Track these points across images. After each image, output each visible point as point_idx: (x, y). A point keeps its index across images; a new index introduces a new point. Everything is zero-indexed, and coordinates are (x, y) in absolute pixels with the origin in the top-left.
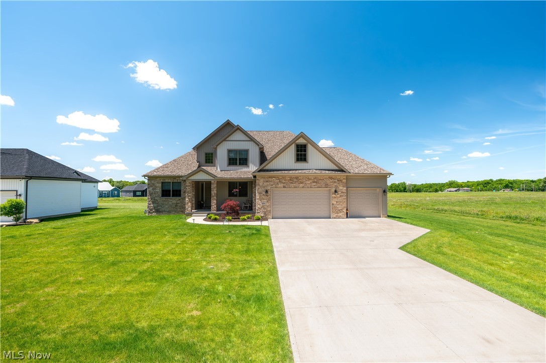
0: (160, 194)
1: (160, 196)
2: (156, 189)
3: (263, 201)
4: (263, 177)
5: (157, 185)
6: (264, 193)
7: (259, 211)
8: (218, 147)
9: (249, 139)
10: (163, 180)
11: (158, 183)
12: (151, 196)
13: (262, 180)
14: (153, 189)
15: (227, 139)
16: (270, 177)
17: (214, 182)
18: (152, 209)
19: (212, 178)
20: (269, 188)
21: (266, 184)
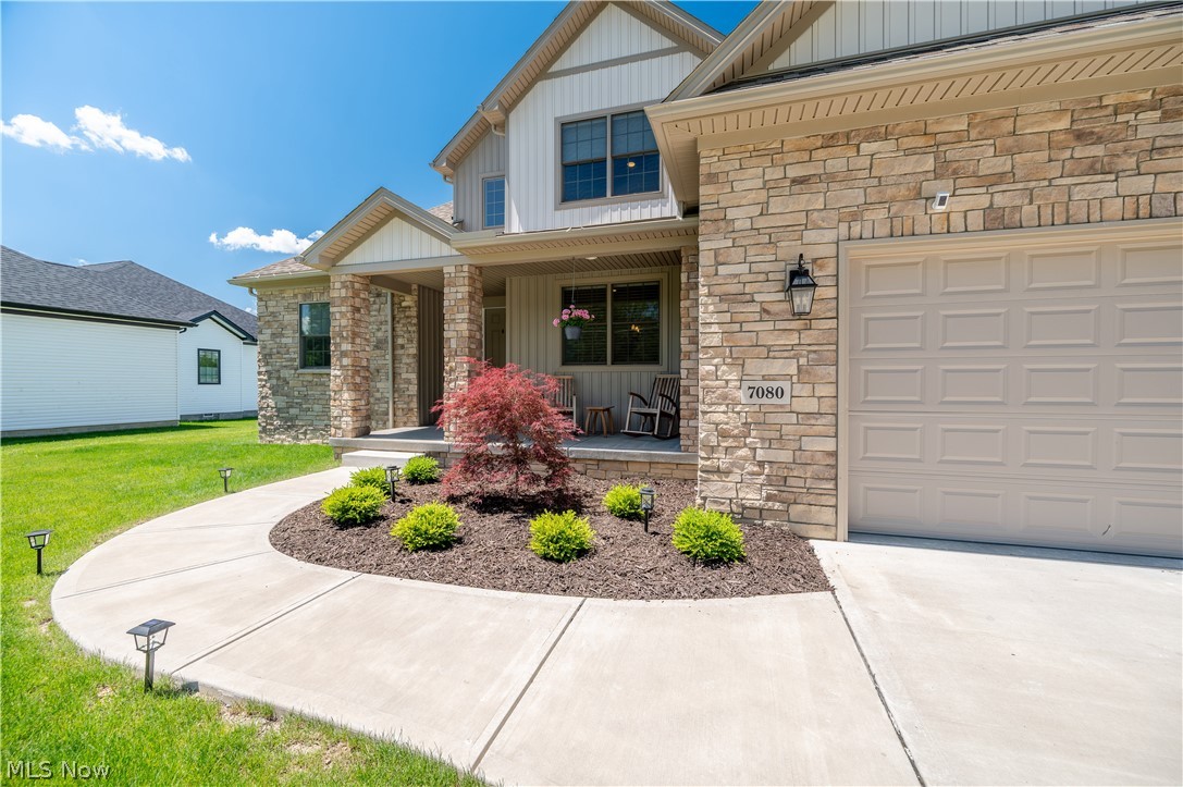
0: (295, 353)
1: (297, 363)
2: (282, 335)
3: (759, 368)
4: (757, 153)
5: (287, 317)
6: (771, 296)
7: (723, 461)
8: (512, 116)
9: (667, 43)
10: (305, 296)
11: (287, 308)
12: (267, 364)
13: (749, 181)
14: (273, 334)
15: (555, 67)
16: (830, 141)
17: (459, 267)
18: (271, 417)
19: (446, 250)
20: (818, 244)
21: (786, 207)
